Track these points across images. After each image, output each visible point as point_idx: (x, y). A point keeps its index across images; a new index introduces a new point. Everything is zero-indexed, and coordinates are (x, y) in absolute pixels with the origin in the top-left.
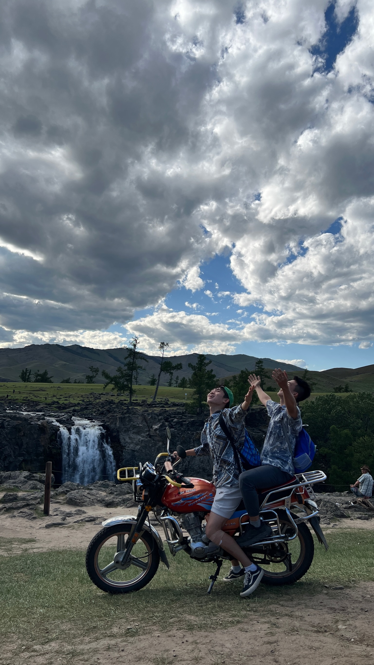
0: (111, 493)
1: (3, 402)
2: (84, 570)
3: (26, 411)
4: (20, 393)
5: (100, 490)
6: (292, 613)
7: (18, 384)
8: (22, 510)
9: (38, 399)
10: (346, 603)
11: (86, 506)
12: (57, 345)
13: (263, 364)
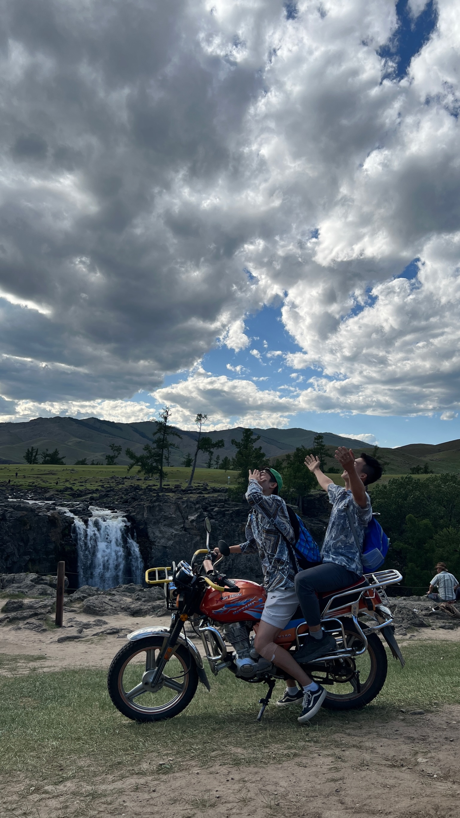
0: (138, 599)
1: (4, 488)
2: (106, 694)
3: (32, 499)
4: (25, 477)
5: (125, 595)
6: (360, 744)
7: (22, 467)
8: (28, 621)
9: (47, 485)
10: (428, 731)
11: (107, 615)
12: (69, 418)
13: (323, 440)
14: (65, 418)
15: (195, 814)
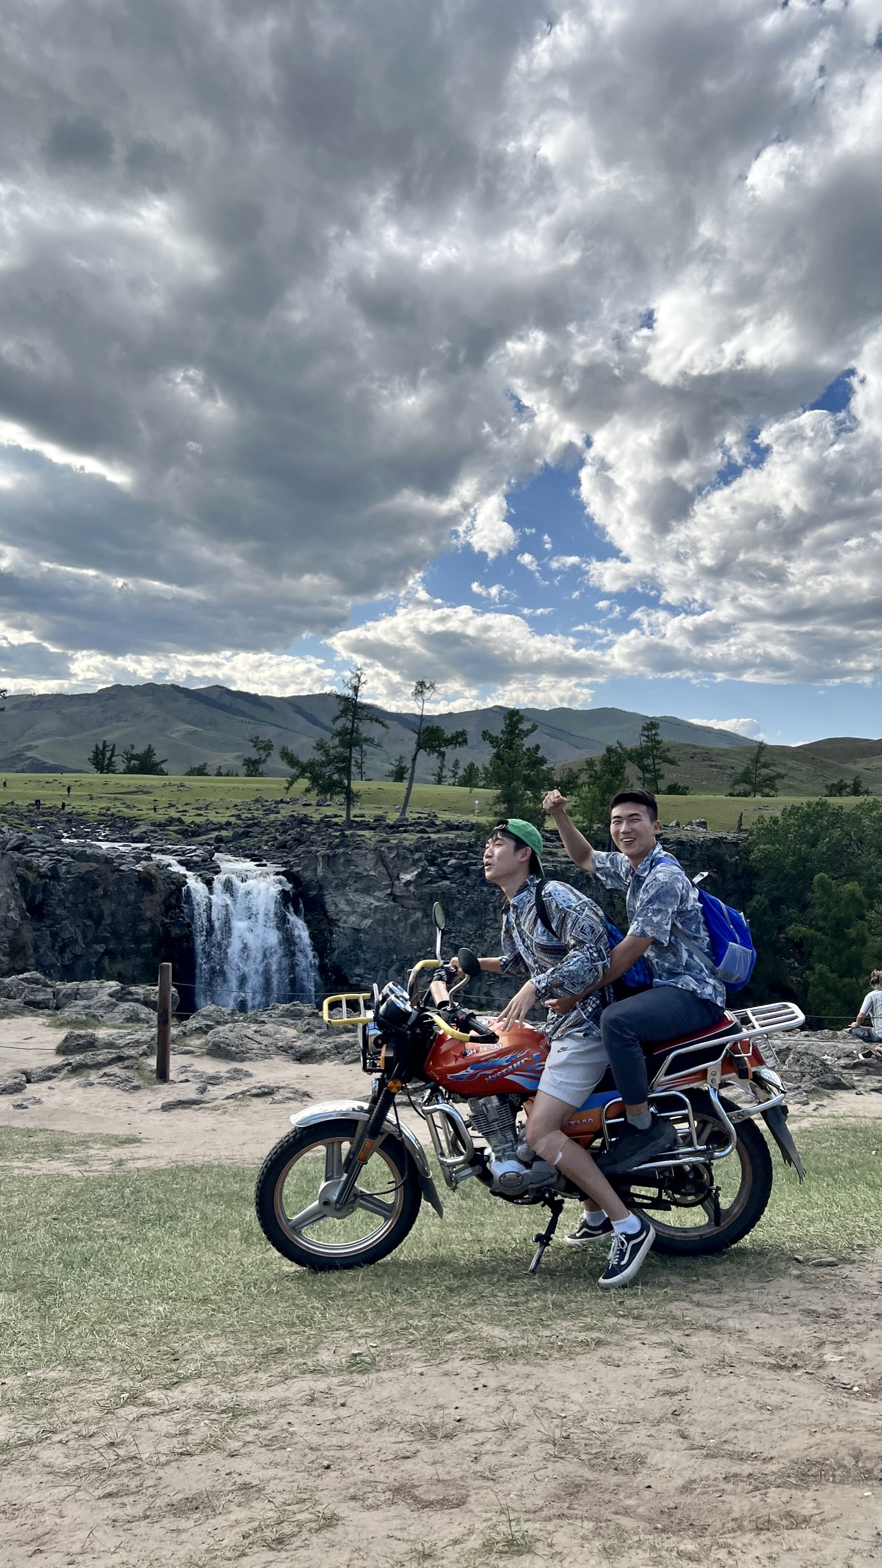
0: (308, 1031)
1: (54, 819)
2: (251, 1214)
3: (107, 839)
4: (91, 798)
5: (284, 1023)
6: (719, 1323)
7: (87, 778)
8: (107, 1070)
9: (134, 813)
10: (844, 1299)
11: (251, 1060)
12: (173, 686)
13: (658, 731)
14: (164, 686)
15: (418, 1451)
